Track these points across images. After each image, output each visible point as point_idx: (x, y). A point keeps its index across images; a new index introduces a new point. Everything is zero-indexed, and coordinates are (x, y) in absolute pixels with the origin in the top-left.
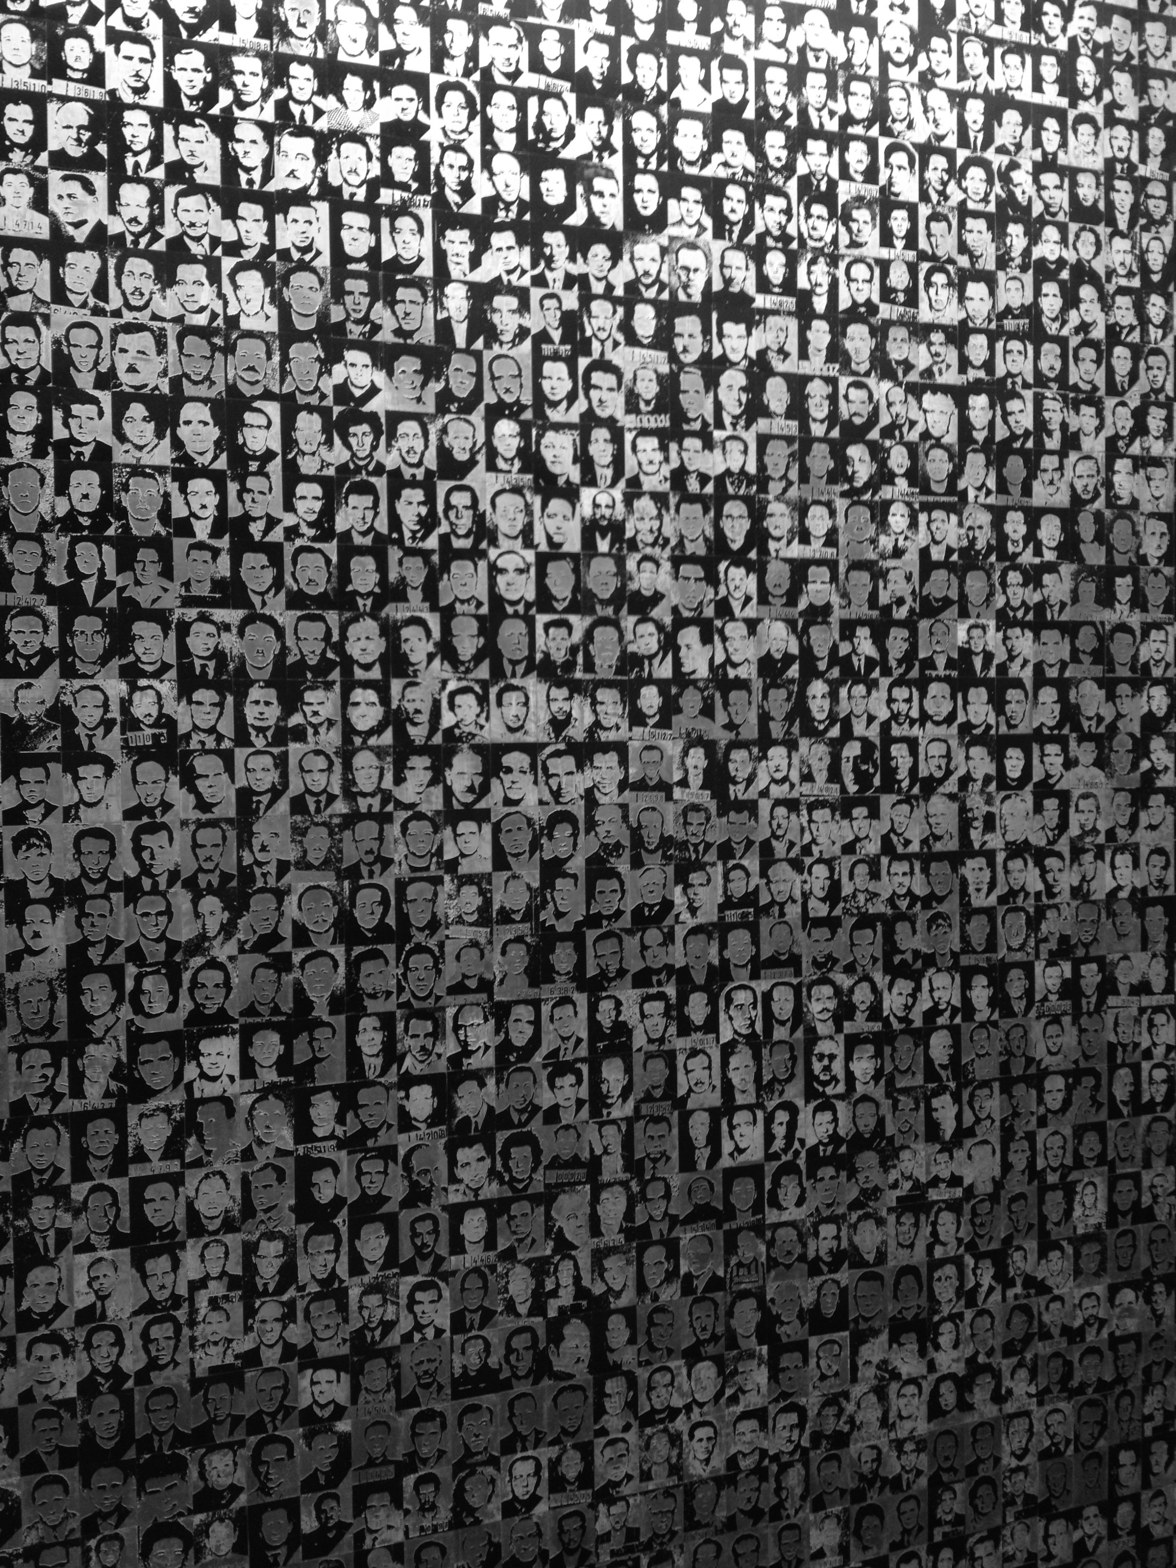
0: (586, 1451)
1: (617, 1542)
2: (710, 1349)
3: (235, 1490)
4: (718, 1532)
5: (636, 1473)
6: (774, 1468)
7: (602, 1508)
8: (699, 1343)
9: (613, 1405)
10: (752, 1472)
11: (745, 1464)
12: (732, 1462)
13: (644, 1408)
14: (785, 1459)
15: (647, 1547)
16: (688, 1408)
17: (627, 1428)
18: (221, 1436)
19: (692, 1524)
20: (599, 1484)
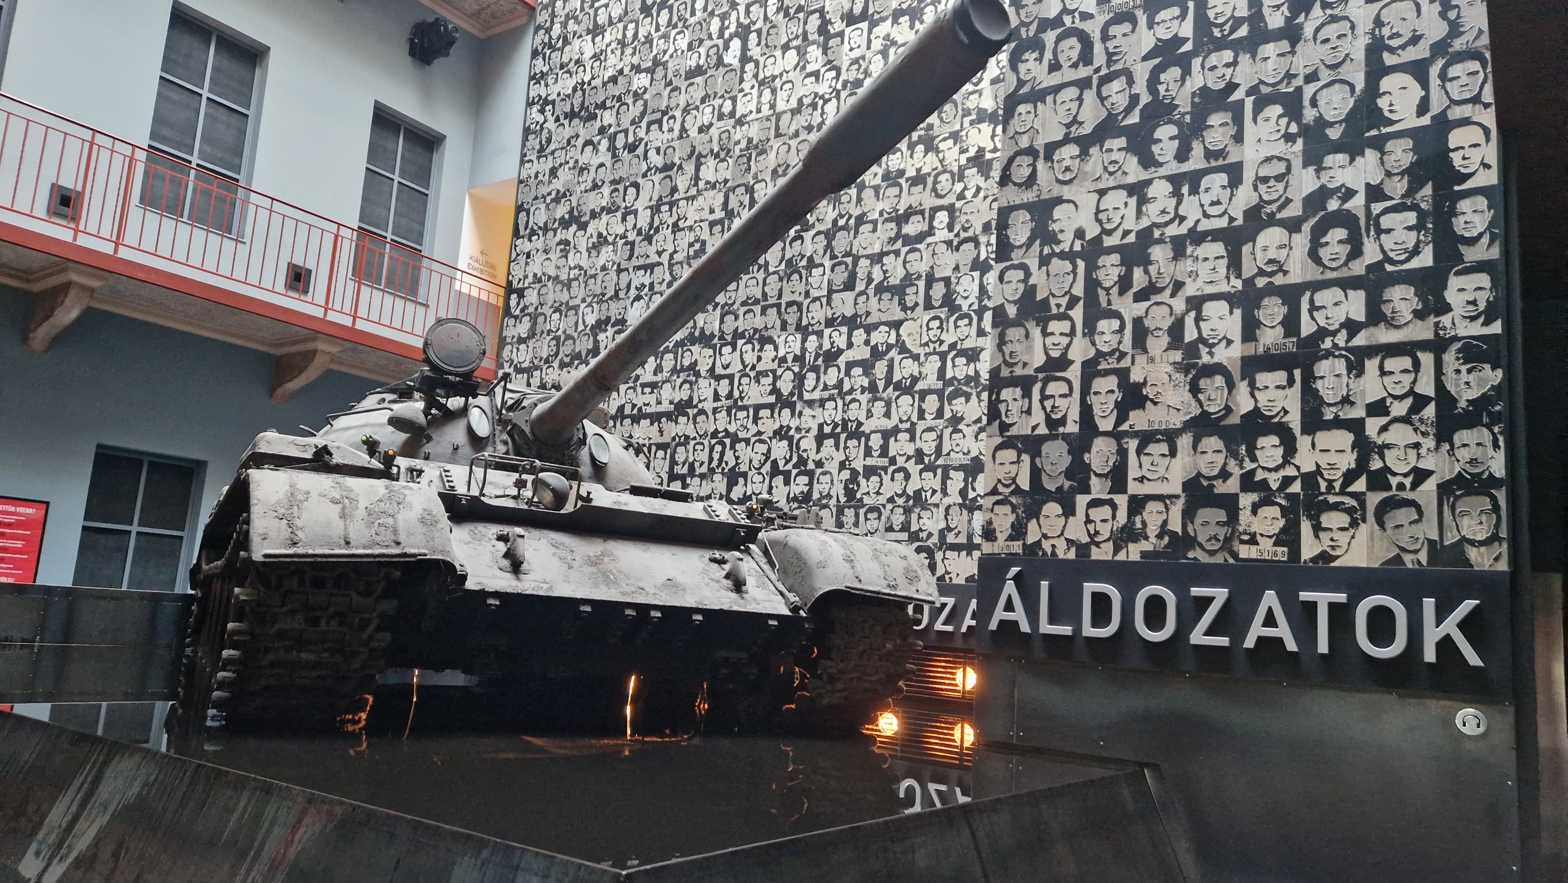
0: (734, 100)
1: (743, 145)
2: (795, 43)
3: (610, 126)
4: (790, 138)
5: (754, 110)
6: (821, 102)
7: (738, 127)
8: (790, 40)
9: (748, 76)
10: (809, 105)
11: (806, 101)
12: (800, 101)
13: (761, 76)
14: (827, 96)
15: (756, 147)
16: (781, 75)
17: (753, 87)
18: (608, 104)
19: (778, 135)
20: (738, 115)
